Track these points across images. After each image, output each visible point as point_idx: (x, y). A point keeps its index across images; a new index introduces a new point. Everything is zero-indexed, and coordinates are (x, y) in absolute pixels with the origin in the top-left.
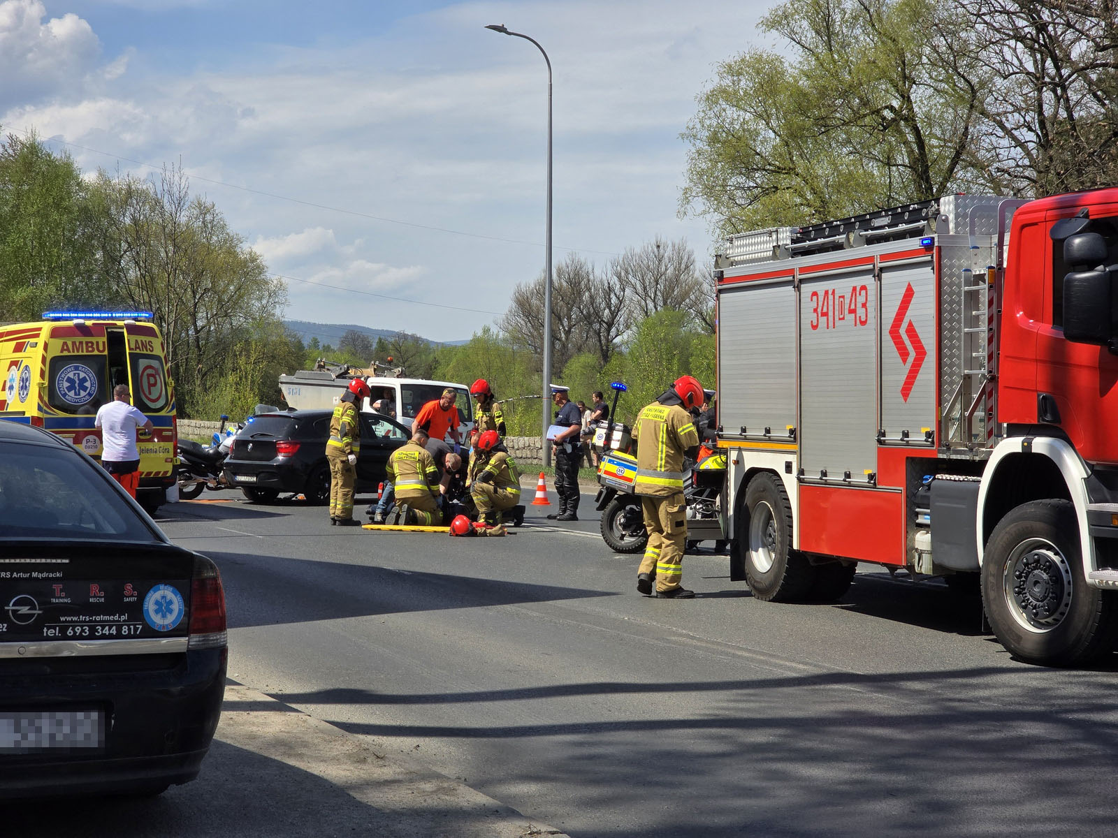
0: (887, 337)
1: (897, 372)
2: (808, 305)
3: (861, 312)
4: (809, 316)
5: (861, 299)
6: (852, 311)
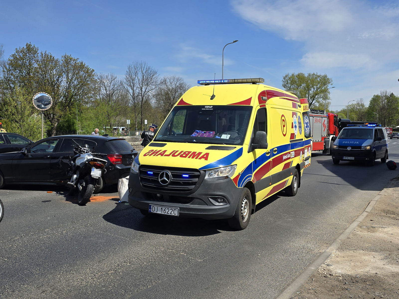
0: (322, 125)
1: (323, 129)
2: (314, 120)
3: (320, 121)
4: (314, 121)
5: (320, 120)
6: (319, 121)
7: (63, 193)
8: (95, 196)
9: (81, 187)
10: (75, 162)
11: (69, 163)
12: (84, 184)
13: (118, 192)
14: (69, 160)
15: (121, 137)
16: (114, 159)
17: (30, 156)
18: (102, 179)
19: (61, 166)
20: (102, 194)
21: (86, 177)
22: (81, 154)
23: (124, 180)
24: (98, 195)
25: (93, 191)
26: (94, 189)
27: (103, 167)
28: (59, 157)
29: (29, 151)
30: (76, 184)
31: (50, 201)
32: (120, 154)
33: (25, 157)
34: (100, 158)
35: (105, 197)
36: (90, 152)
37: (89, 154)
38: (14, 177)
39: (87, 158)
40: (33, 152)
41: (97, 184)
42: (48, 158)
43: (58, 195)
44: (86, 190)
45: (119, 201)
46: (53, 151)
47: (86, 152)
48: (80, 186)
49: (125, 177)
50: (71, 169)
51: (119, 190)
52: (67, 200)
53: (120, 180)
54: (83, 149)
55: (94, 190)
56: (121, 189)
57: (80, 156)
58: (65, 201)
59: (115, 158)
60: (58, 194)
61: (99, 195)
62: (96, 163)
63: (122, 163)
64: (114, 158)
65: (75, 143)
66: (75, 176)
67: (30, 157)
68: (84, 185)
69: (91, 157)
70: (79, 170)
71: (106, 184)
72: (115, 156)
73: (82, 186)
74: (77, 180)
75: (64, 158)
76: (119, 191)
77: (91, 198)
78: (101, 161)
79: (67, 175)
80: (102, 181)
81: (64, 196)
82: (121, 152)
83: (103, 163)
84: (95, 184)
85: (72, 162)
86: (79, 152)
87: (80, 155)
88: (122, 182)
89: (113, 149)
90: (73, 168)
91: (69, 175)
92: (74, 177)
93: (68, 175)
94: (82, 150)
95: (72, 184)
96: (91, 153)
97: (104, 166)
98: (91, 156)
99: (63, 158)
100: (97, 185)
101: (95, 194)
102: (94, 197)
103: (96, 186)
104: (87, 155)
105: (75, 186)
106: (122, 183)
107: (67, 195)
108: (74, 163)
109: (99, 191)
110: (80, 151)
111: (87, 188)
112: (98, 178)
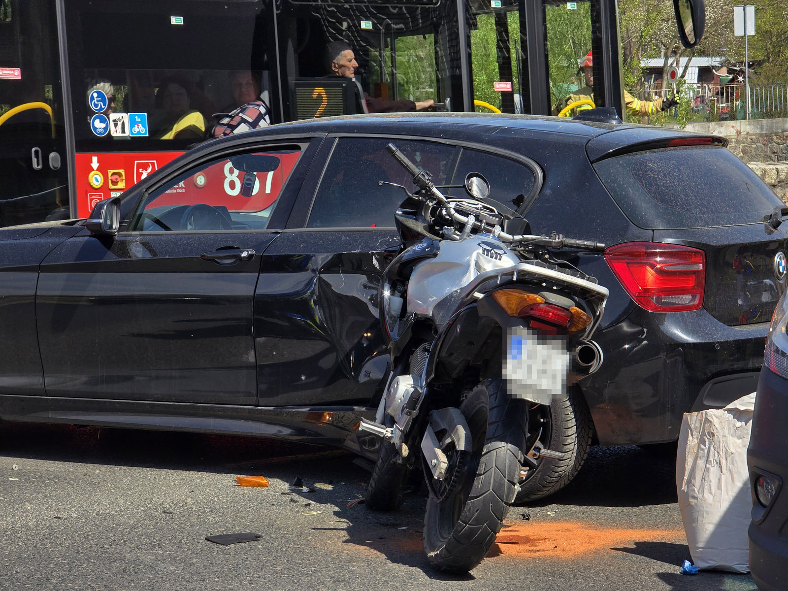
7: (329, 487)
8: (526, 517)
9: (443, 457)
10: (404, 295)
11: (365, 298)
12: (461, 437)
13: (676, 501)
14: (370, 279)
15: (692, 129)
16: (650, 273)
17: (138, 252)
18: (570, 409)
19: (318, 315)
20: (572, 508)
21: (475, 389)
22: (443, 237)
23: (716, 421)
24: (545, 518)
25: (517, 488)
26: (524, 473)
27: (581, 327)
28: (308, 258)
29: (132, 220)
30: (413, 436)
31: (256, 538)
32: (690, 244)
33: (111, 257)
34: (562, 267)
35: (592, 533)
36: (497, 230)
37: (490, 239)
38: (47, 380)
39: (477, 265)
40: (158, 222)
41: (538, 443)
42: (241, 265)
43: (303, 501)
44: (473, 474)
45: (687, 564)
46: (274, 221)
47: (475, 230)
48: (439, 452)
49: (723, 398)
50: (380, 338)
51: (684, 488)
52: (355, 536)
53: (693, 419)
54: (452, 205)
55: (521, 482)
56: (697, 482)
57: (435, 255)
58: (347, 542)
59: (660, 272)
60: (300, 493)
61: (552, 514)
62: (539, 299)
63: (703, 305)
64: (653, 266)
65: (406, 168)
66: (405, 385)
67: (140, 256)
68: (461, 446)
69: (507, 262)
70: (426, 345)
71: (595, 441)
72: (658, 259)
73: (449, 450)
74: (415, 412)
75: (336, 264)
76: (686, 495)
77: (501, 534)
78: (566, 289)
79: (357, 375)
80: (573, 422)
81: (337, 509)
82: (699, 228)
83: (583, 303)
84: (531, 442)
85: (387, 293)
86: (431, 229)
87: (438, 249)
88: (708, 434)
89: (645, 206)
90: (394, 333)
91: (368, 374)
92: (396, 390)
93: (362, 379)
94: (449, 214)
95: (387, 432)
96: (504, 235)
97: (585, 323)
98: (504, 257)
99: (330, 267)
100: (544, 452)
101: (526, 510)
102: (524, 530)
103: (532, 452)
104: (481, 251)
105: (405, 451)
106: (702, 441)
107: (352, 502)
108: (398, 301)
109: (552, 490)
110: (436, 223)
111: (478, 464)
112: (546, 402)
